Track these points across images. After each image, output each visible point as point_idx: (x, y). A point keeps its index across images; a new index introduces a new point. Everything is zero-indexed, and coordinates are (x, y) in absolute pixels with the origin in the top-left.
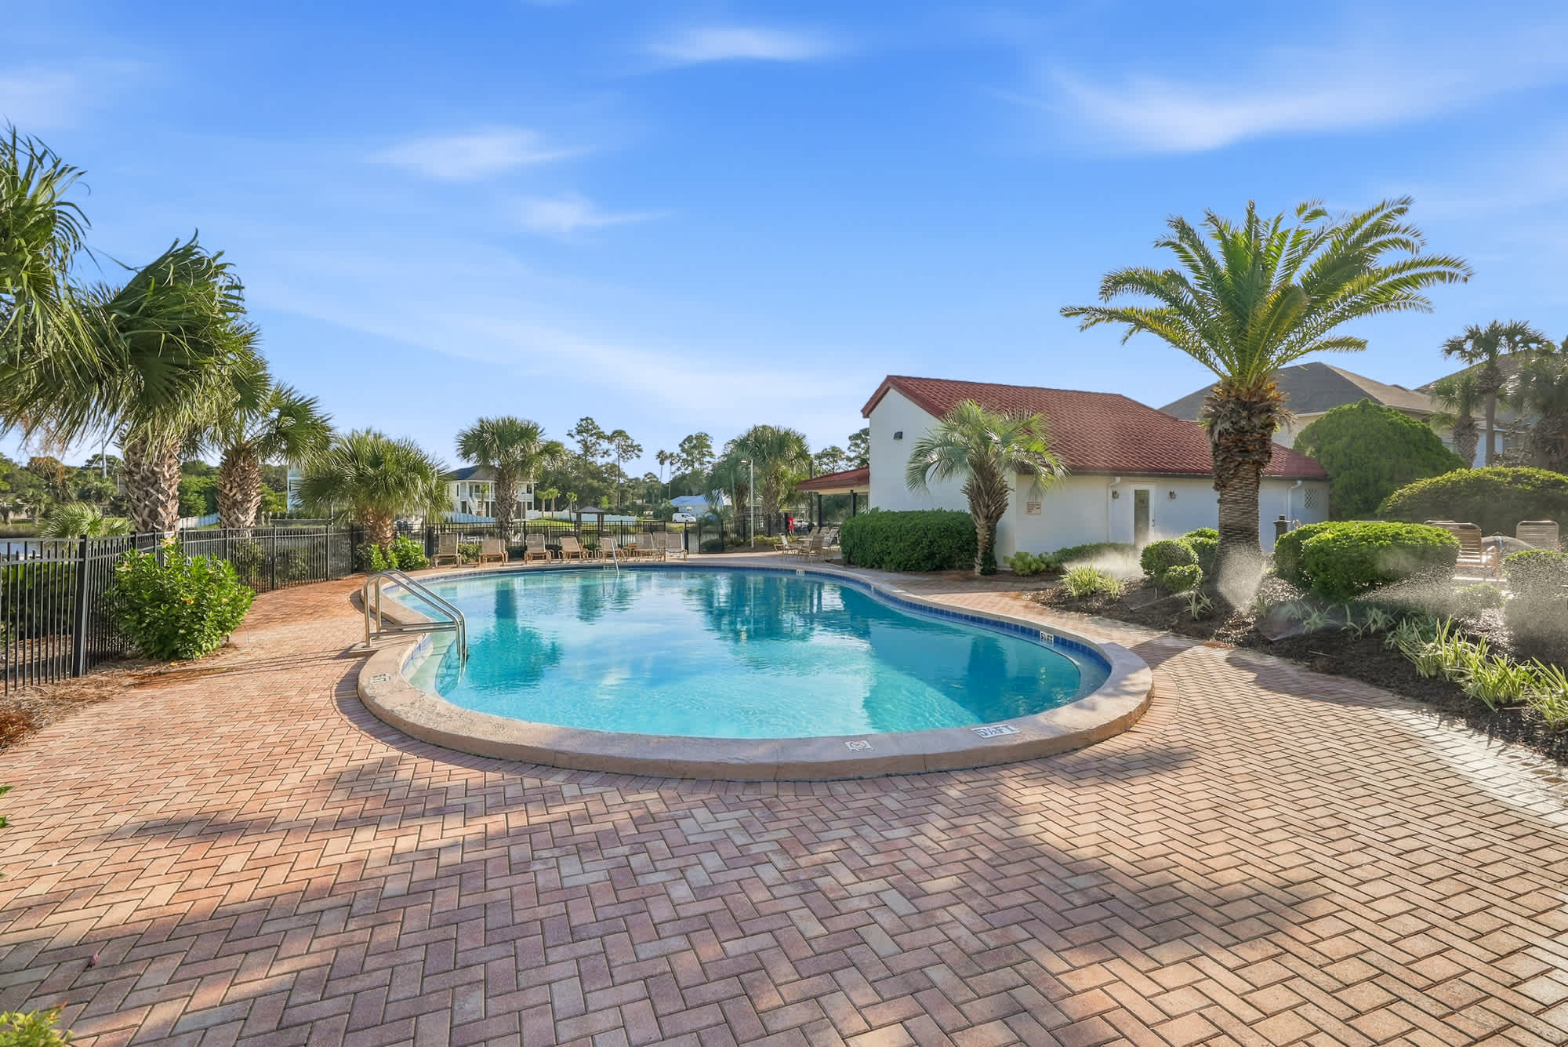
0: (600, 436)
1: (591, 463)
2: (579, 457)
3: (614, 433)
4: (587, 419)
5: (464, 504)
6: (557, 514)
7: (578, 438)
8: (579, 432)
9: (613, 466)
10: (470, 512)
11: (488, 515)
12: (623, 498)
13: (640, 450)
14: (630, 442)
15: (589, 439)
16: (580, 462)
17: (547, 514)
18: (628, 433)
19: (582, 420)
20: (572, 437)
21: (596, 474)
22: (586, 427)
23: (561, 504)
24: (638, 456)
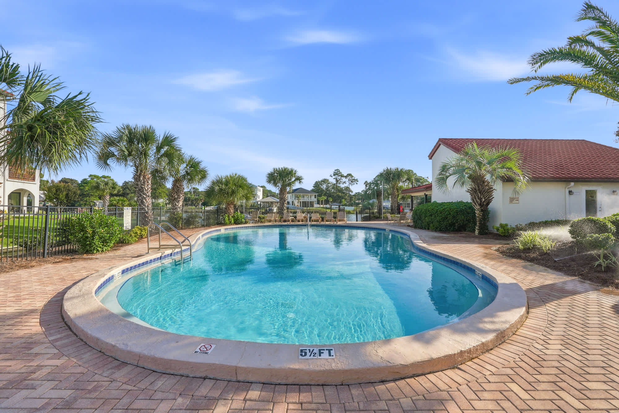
0: (342, 176)
1: (339, 187)
2: (334, 185)
3: (348, 175)
4: (337, 170)
5: (293, 202)
6: (325, 206)
7: (334, 177)
8: (334, 175)
9: (347, 187)
10: (295, 205)
11: (301, 206)
12: (351, 200)
13: (357, 181)
14: (353, 178)
15: (338, 177)
16: (335, 186)
17: (322, 206)
18: (353, 175)
19: (335, 170)
20: (332, 177)
21: (341, 190)
22: (337, 173)
23: (327, 202)
24: (357, 184)
